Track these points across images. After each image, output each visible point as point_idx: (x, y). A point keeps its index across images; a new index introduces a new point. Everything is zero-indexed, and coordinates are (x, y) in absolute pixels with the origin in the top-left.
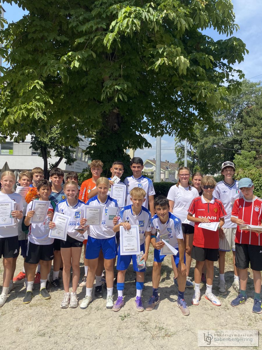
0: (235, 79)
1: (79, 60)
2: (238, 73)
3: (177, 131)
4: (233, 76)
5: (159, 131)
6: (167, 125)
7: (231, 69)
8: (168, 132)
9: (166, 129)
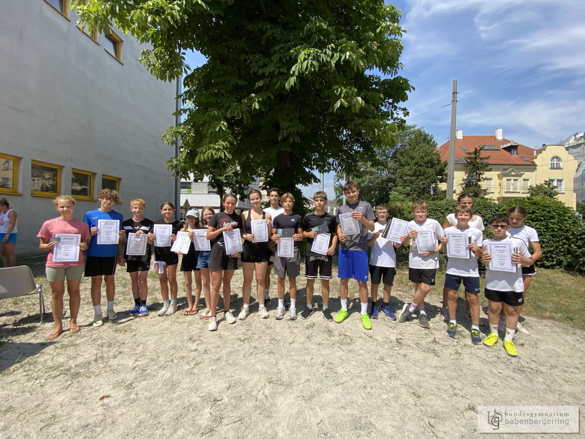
0: (399, 117)
1: (259, 102)
2: (403, 112)
3: (342, 167)
4: (398, 114)
5: (326, 168)
6: (334, 162)
7: (396, 108)
8: (334, 168)
9: (333, 166)
